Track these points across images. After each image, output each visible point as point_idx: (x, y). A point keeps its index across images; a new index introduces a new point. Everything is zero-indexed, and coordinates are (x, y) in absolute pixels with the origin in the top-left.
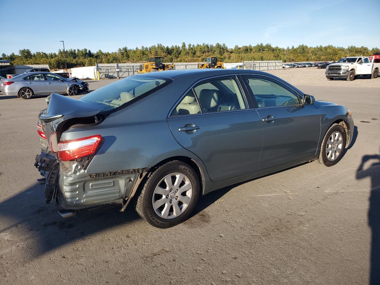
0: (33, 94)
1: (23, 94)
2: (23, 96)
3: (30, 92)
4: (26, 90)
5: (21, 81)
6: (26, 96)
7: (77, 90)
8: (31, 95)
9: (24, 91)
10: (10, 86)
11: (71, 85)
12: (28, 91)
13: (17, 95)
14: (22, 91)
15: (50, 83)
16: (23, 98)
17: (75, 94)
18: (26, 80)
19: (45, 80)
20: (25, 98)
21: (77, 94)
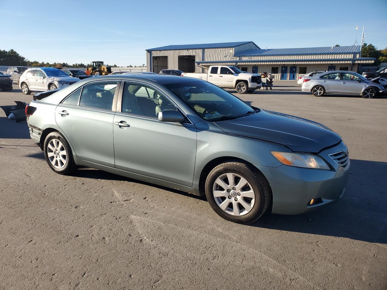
0: (324, 92)
1: (315, 91)
2: (315, 93)
3: (322, 90)
4: (319, 88)
5: (317, 79)
6: (318, 93)
7: (374, 93)
8: (322, 93)
9: (317, 88)
10: (307, 83)
11: (368, 86)
12: (321, 89)
13: (309, 91)
14: (315, 89)
15: (344, 83)
16: (315, 95)
17: (371, 97)
18: (322, 78)
19: (341, 79)
20: (316, 95)
21: (374, 97)
